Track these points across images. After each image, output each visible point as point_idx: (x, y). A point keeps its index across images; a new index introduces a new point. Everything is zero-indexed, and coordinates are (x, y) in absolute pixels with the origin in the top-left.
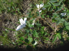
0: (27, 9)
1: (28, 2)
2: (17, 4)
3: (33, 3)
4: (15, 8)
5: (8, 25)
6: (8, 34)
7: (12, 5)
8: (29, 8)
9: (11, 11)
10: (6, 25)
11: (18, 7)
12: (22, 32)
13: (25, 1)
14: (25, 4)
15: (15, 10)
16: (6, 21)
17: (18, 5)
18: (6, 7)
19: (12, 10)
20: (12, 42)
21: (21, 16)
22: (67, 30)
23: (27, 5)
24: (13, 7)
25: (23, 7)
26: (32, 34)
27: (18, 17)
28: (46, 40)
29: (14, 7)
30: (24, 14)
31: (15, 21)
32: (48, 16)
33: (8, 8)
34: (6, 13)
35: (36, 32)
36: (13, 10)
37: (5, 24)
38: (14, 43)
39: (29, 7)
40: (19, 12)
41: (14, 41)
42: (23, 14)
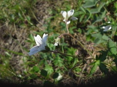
0: (44, 17)
1: (45, 5)
2: (26, 8)
3: (53, 7)
4: (23, 16)
5: (11, 44)
6: (10, 60)
7: (18, 10)
8: (46, 16)
9: (16, 21)
10: (7, 44)
11: (27, 15)
12: (35, 57)
13: (40, 5)
14: (41, 8)
15: (22, 18)
16: (6, 38)
17: (27, 11)
18: (8, 14)
19: (18, 19)
20: (17, 74)
21: (33, 29)
22: (114, 55)
23: (44, 12)
24: (19, 15)
25: (36, 15)
26: (52, 61)
27: (27, 31)
28: (76, 71)
29: (21, 14)
30: (38, 25)
31: (23, 38)
32: (79, 30)
33: (10, 16)
34: (7, 24)
35: (59, 58)
36: (20, 18)
37: (5, 42)
38: (20, 76)
39: (47, 14)
40: (29, 22)
41: (21, 72)
42: (36, 26)
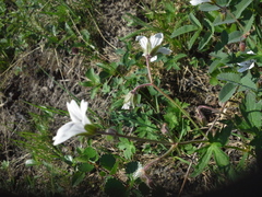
0: (119, 31)
1: (120, 4)
2: (79, 13)
3: (139, 8)
4: (75, 31)
6: (50, 123)
7: (64, 16)
8: (123, 28)
9: (61, 42)
11: (83, 26)
12: (101, 119)
13: (110, 3)
14: (112, 11)
15: (73, 34)
16: (41, 76)
17: (83, 18)
18: (42, 26)
19: (64, 36)
20: (64, 154)
21: (97, 58)
22: (254, 129)
23: (119, 19)
24: (67, 27)
25: (102, 26)
26: (135, 128)
27: (84, 61)
29: (71, 25)
30: (106, 50)
31: (76, 77)
33: (49, 29)
34: (42, 47)
36: (68, 35)
38: (70, 158)
39: (124, 25)
40: (87, 44)
41: (73, 150)
42: (102, 52)
